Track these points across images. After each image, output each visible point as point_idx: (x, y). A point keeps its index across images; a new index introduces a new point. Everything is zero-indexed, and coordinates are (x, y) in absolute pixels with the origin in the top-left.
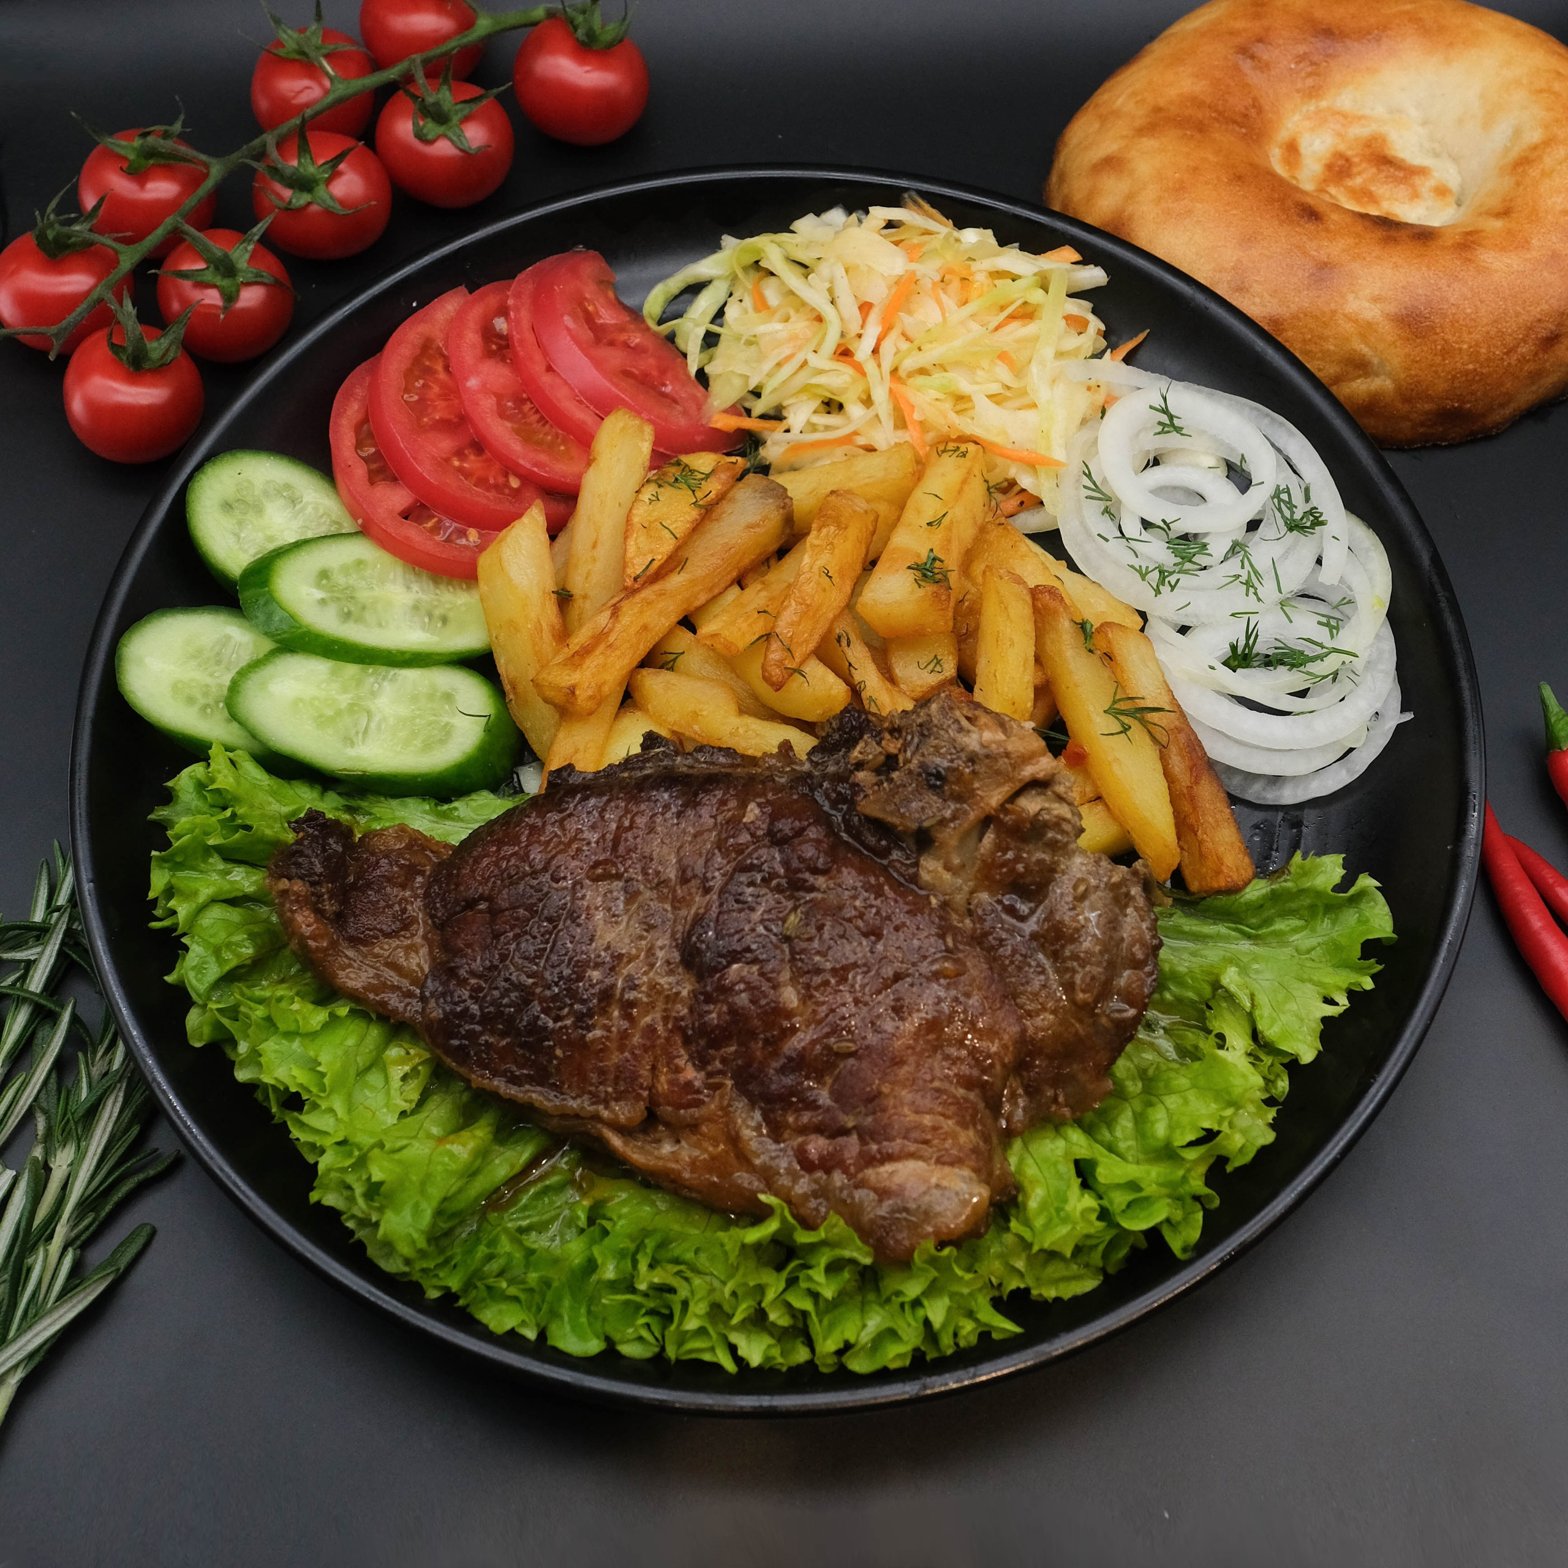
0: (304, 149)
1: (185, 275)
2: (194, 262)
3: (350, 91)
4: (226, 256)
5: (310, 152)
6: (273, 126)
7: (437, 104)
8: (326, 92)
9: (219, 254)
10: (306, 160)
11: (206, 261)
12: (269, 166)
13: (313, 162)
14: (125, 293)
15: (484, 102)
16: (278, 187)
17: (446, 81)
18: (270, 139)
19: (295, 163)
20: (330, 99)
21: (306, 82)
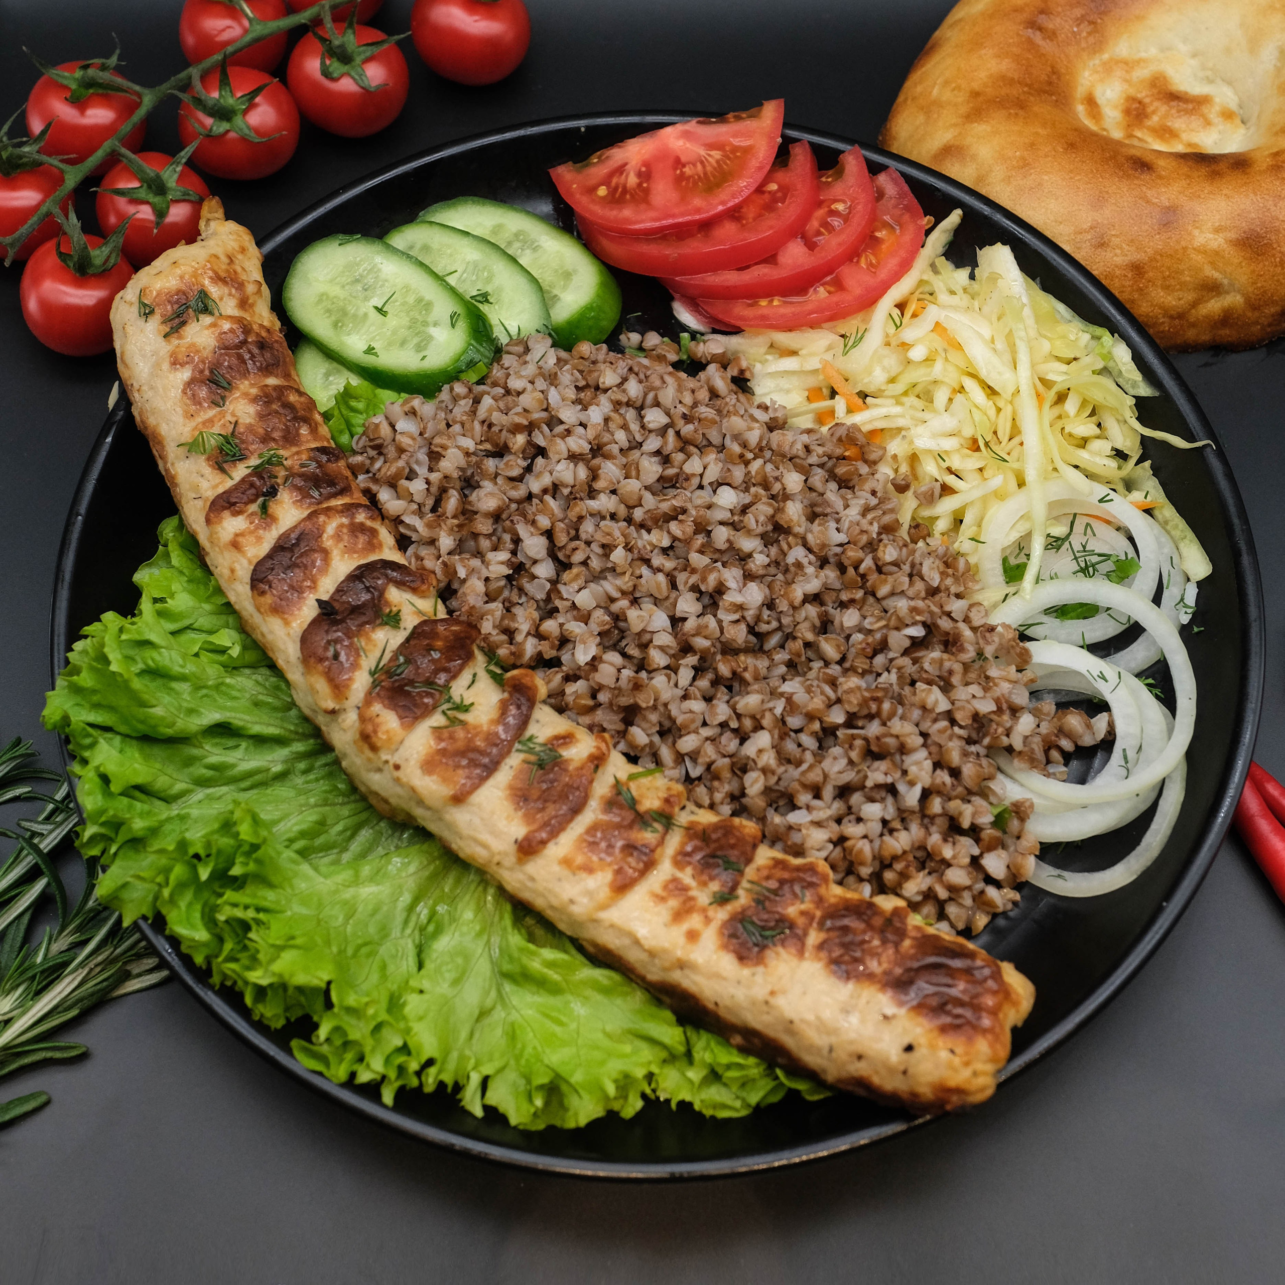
0: (224, 82)
1: (121, 193)
2: (129, 180)
3: (266, 31)
4: (158, 176)
5: (229, 85)
6: (199, 60)
7: (342, 46)
8: (246, 31)
9: (152, 174)
10: (226, 93)
11: (141, 180)
12: (194, 97)
13: (233, 95)
14: (70, 207)
15: (385, 46)
16: (201, 116)
17: (350, 26)
18: (194, 72)
19: (215, 95)
20: (248, 38)
21: (228, 22)
